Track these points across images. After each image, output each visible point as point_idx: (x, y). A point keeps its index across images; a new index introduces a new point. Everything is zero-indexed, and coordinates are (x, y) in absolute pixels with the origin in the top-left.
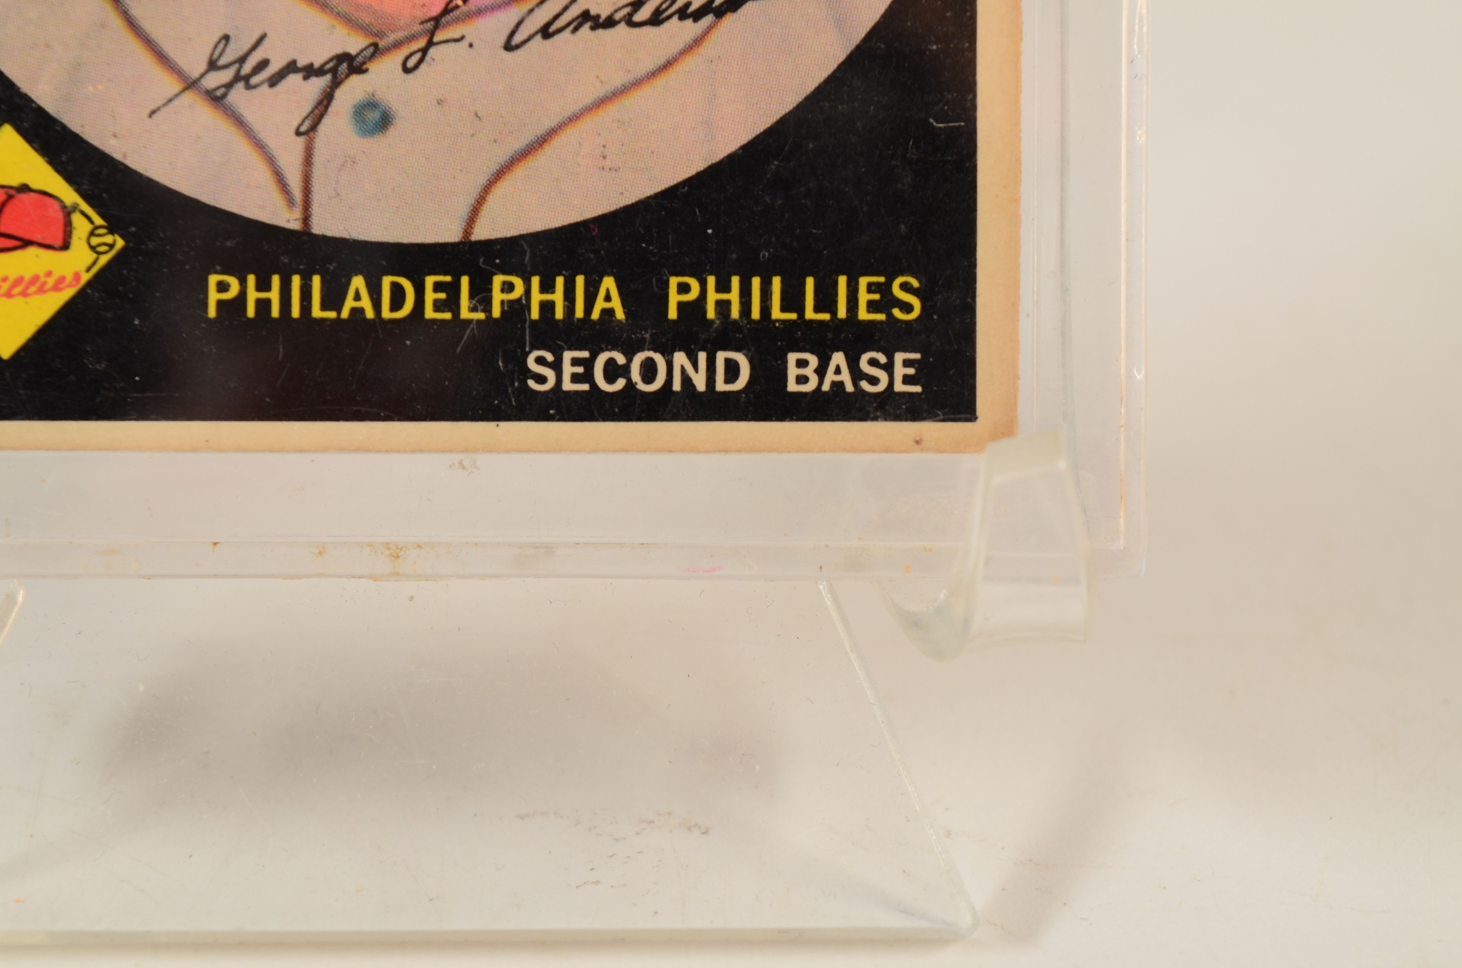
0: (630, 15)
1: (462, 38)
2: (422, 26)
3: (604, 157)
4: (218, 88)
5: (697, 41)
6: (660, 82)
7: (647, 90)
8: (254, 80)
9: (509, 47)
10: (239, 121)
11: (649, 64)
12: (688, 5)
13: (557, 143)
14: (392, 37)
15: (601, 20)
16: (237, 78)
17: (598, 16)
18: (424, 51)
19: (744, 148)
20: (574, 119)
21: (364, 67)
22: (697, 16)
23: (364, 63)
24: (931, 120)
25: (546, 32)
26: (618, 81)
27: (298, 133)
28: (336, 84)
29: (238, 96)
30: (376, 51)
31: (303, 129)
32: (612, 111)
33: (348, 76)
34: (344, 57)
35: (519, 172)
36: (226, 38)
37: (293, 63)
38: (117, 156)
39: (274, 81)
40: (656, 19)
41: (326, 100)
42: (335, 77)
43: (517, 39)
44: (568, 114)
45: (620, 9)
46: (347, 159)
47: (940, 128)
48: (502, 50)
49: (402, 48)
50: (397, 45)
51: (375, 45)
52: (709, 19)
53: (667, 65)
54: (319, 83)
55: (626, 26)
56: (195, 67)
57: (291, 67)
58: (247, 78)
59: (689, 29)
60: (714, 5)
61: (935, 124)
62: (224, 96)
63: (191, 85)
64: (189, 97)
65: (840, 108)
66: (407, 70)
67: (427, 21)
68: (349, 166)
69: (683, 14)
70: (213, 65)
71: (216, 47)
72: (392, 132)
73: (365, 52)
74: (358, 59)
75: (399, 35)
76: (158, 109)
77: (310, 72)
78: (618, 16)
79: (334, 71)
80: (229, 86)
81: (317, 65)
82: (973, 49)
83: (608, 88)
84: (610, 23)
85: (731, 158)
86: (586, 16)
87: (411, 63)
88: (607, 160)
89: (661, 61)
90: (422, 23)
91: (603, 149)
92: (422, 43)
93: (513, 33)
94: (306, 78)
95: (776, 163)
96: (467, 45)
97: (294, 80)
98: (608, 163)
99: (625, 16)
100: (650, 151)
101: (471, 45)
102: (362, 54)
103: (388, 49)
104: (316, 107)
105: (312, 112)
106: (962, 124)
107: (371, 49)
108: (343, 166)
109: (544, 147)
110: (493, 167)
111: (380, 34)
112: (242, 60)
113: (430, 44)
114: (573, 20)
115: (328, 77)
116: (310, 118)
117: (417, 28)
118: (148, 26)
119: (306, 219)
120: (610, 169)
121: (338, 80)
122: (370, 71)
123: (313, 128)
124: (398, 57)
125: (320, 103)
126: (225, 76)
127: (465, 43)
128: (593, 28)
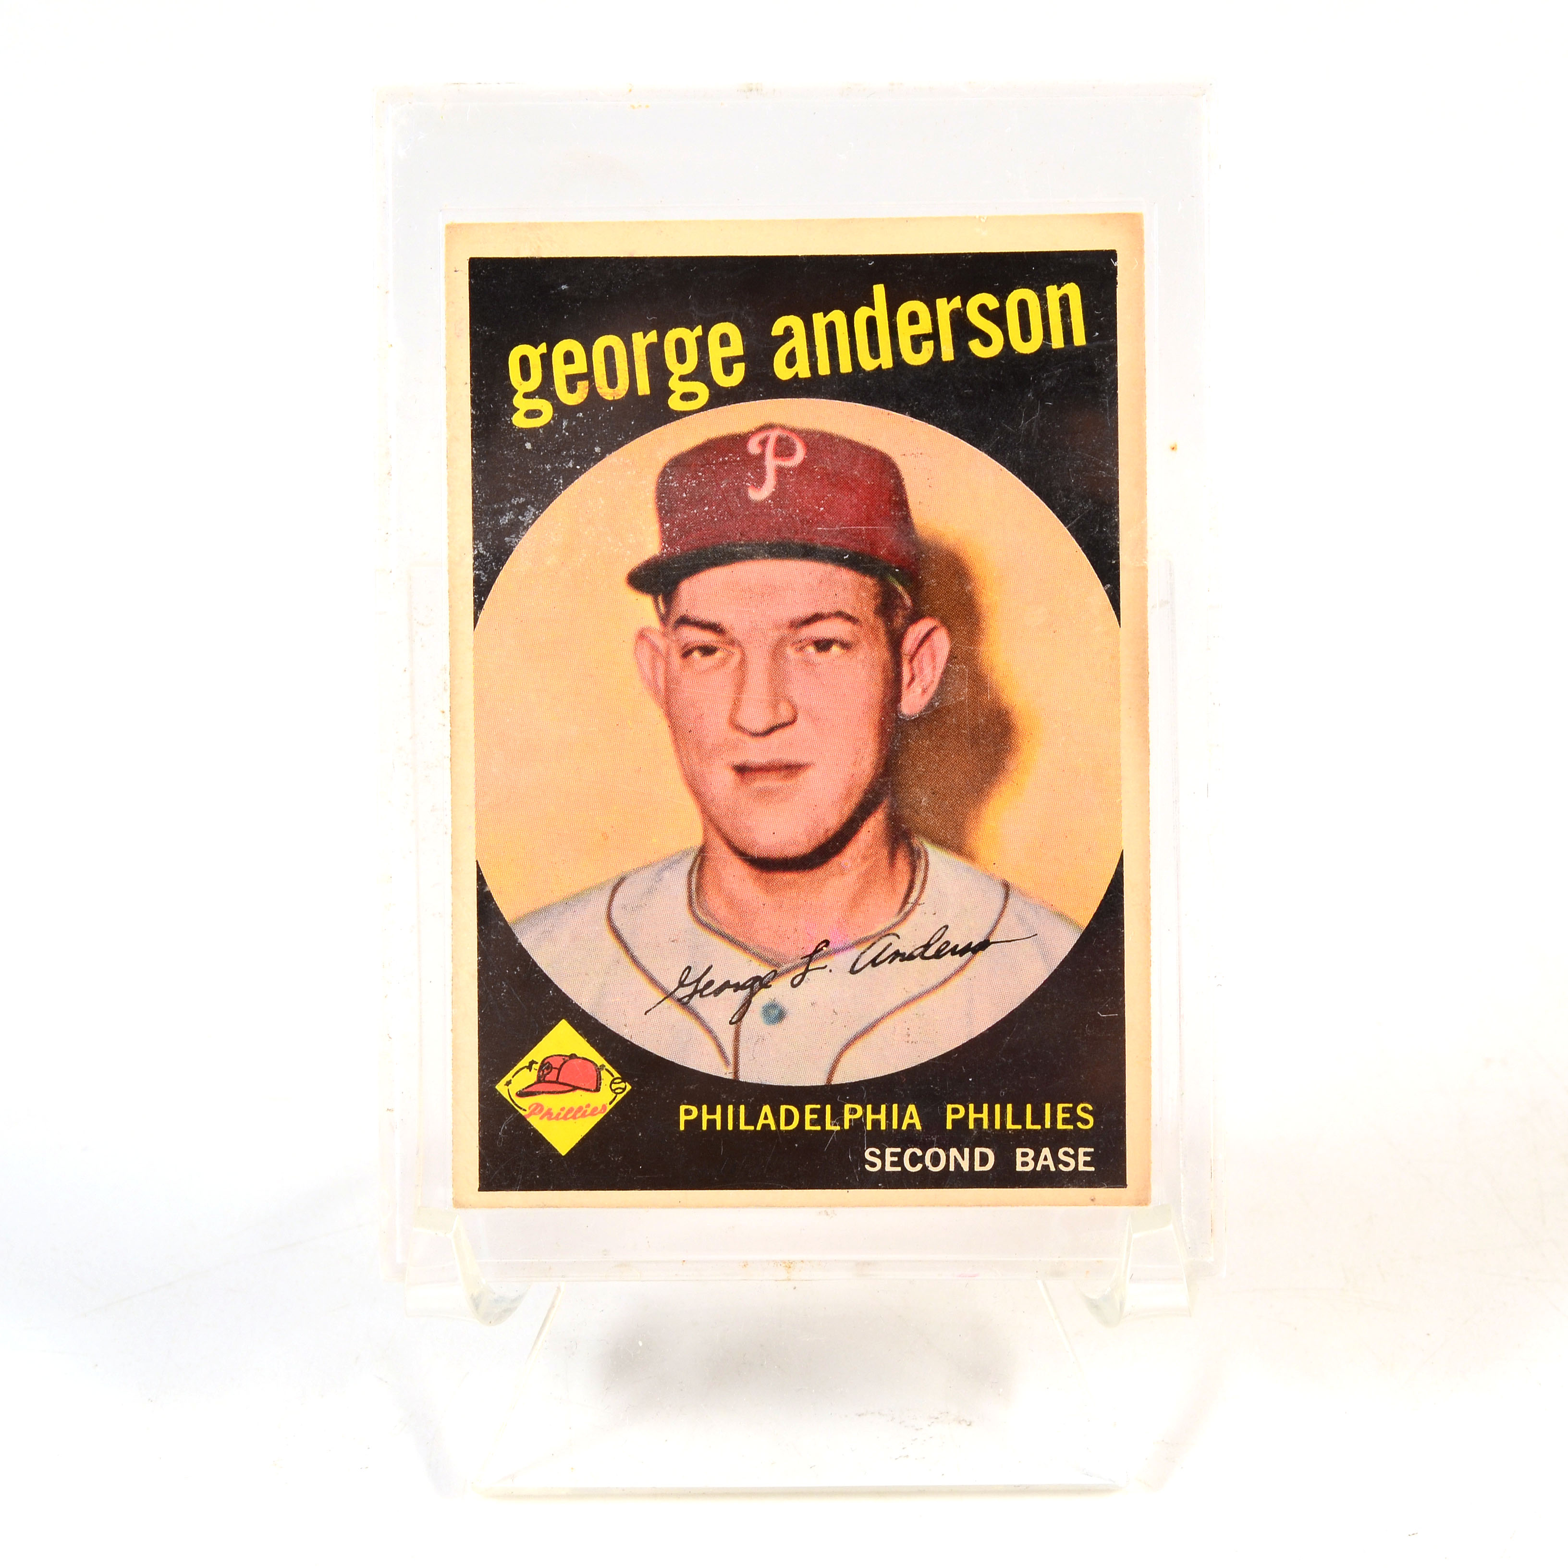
0: (923, 953)
1: (826, 966)
2: (802, 960)
3: (909, 1035)
4: (685, 997)
5: (962, 968)
6: (941, 992)
7: (933, 996)
8: (705, 993)
9: (853, 971)
10: (697, 1016)
11: (934, 981)
12: (957, 946)
13: (881, 1027)
14: (785, 967)
15: (906, 956)
16: (695, 991)
17: (905, 954)
18: (804, 974)
19: (989, 1029)
20: (891, 1013)
21: (769, 984)
22: (962, 953)
23: (769, 982)
24: (1099, 1013)
25: (874, 963)
26: (916, 991)
27: (731, 1023)
28: (752, 994)
29: (696, 1001)
30: (776, 975)
31: (734, 1020)
32: (913, 1008)
33: (759, 989)
34: (757, 979)
35: (859, 1044)
36: (689, 968)
37: (728, 982)
38: (627, 1037)
39: (717, 992)
40: (938, 955)
41: (747, 1003)
42: (752, 990)
43: (857, 967)
44: (887, 1010)
45: (917, 949)
46: (759, 1037)
47: (1104, 1017)
48: (849, 974)
49: (791, 973)
50: (788, 971)
51: (775, 971)
52: (969, 954)
53: (945, 981)
54: (743, 994)
55: (920, 959)
56: (672, 986)
57: (726, 985)
58: (701, 991)
59: (957, 961)
60: (972, 947)
61: (1101, 1015)
62: (688, 1002)
63: (669, 995)
64: (667, 1002)
65: (1045, 1006)
66: (794, 986)
67: (805, 957)
68: (761, 1041)
69: (954, 952)
70: (681, 984)
71: (683, 974)
72: (785, 1021)
73: (769, 976)
74: (765, 980)
75: (789, 965)
76: (650, 1010)
77: (737, 987)
78: (915, 954)
79: (751, 986)
80: (691, 996)
81: (741, 984)
82: (1122, 971)
83: (911, 995)
84: (911, 957)
85: (982, 1035)
86: (897, 954)
87: (795, 982)
88: (910, 1037)
89: (942, 979)
90: (802, 958)
91: (908, 1030)
92: (802, 970)
93: (854, 964)
94: (735, 991)
95: (1008, 1038)
96: (829, 971)
97: (729, 991)
98: (910, 1039)
99: (920, 953)
100: (935, 1032)
101: (831, 971)
102: (768, 977)
103: (782, 974)
104: (741, 1008)
105: (739, 1010)
106: (1117, 1015)
107: (773, 973)
108: (757, 1041)
109: (873, 1029)
110: (844, 1042)
111: (778, 965)
112: (698, 981)
113: (807, 970)
114: (889, 957)
115: (748, 990)
116: (738, 1014)
117: (799, 961)
118: (643, 962)
119: (736, 1072)
120: (912, 1042)
121: (754, 992)
122: (772, 986)
123: (740, 1020)
124: (788, 978)
125: (743, 1005)
126: (689, 990)
127: (827, 969)
128: (901, 960)
